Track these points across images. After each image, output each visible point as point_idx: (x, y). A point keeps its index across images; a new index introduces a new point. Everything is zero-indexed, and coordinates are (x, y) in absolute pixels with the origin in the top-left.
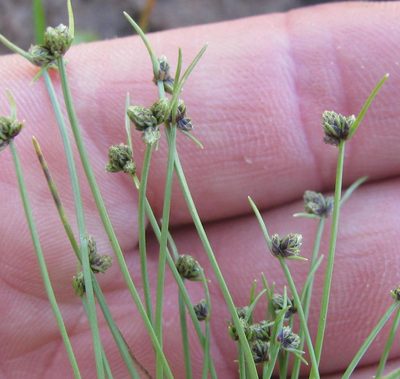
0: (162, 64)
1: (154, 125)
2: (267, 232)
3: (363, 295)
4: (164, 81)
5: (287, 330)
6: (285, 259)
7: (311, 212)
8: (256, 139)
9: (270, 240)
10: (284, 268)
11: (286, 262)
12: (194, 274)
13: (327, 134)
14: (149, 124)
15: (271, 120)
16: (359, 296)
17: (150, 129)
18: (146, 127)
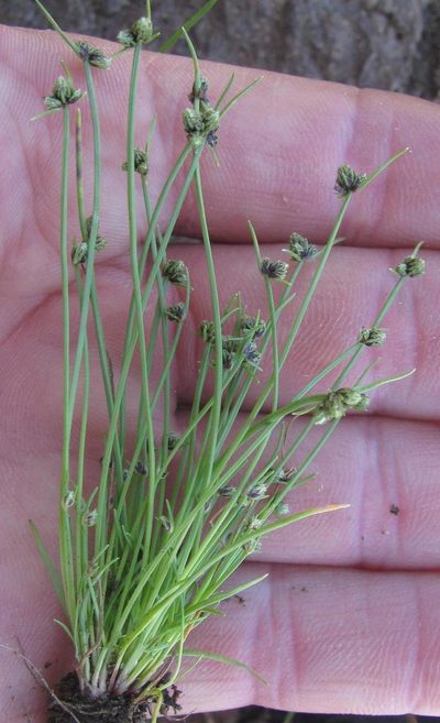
0: (203, 84)
1: (201, 131)
2: (260, 255)
3: (313, 333)
4: (201, 99)
5: (254, 346)
6: (271, 279)
7: (296, 252)
8: (299, 182)
9: (261, 261)
10: (267, 286)
11: (270, 280)
12: (180, 279)
13: (338, 181)
14: (198, 129)
15: (316, 170)
16: (310, 333)
17: (198, 133)
18: (194, 130)
